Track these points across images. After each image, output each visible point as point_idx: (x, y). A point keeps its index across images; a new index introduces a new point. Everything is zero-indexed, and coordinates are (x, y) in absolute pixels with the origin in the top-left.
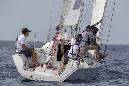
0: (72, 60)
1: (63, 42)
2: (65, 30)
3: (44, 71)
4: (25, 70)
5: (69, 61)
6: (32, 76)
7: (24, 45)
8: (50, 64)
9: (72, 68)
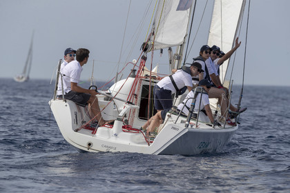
0: (172, 115)
1: (152, 80)
2: (162, 50)
3: (116, 135)
4: (77, 131)
5: (167, 117)
6: (90, 144)
7: (75, 84)
8: (127, 121)
9: (174, 128)
